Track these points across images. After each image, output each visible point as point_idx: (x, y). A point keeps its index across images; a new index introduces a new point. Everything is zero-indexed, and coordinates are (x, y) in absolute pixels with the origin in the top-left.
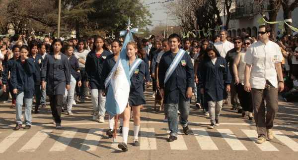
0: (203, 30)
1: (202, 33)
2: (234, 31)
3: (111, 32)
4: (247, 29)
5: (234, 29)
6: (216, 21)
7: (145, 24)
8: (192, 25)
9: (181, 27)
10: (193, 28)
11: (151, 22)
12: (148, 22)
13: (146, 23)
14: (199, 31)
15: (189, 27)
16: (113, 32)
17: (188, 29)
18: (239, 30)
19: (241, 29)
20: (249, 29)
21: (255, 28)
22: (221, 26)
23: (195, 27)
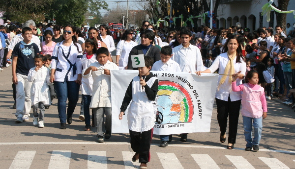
0: (181, 17)
1: (178, 21)
2: (222, 19)
3: (51, 16)
4: (241, 18)
5: (222, 17)
6: (199, 5)
7: (98, 6)
8: (164, 9)
9: (149, 12)
10: (166, 14)
11: (107, 5)
12: (103, 4)
13: (100, 5)
14: (174, 19)
15: (160, 13)
16: (54, 16)
17: (160, 16)
18: (229, 19)
19: (233, 18)
20: (244, 18)
21: (253, 18)
22: (207, 12)
23: (169, 12)
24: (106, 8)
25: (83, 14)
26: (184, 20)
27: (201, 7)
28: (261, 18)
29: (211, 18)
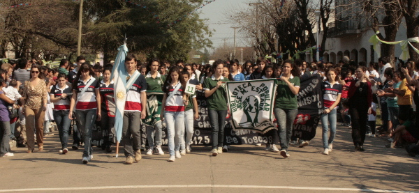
0: (288, 52)
1: (285, 56)
2: (333, 54)
4: (352, 52)
5: (332, 51)
6: (306, 39)
7: (202, 44)
8: (272, 46)
9: (256, 48)
10: (273, 50)
11: (212, 43)
12: (207, 42)
13: (204, 43)
14: (281, 54)
15: (267, 49)
17: (267, 52)
18: (340, 53)
19: (343, 52)
20: (355, 52)
21: (364, 51)
22: (314, 47)
23: (276, 48)
24: (210, 46)
25: (187, 52)
26: (291, 56)
27: (308, 42)
28: (373, 51)
29: (318, 53)
